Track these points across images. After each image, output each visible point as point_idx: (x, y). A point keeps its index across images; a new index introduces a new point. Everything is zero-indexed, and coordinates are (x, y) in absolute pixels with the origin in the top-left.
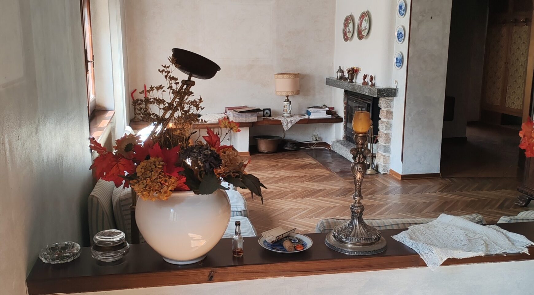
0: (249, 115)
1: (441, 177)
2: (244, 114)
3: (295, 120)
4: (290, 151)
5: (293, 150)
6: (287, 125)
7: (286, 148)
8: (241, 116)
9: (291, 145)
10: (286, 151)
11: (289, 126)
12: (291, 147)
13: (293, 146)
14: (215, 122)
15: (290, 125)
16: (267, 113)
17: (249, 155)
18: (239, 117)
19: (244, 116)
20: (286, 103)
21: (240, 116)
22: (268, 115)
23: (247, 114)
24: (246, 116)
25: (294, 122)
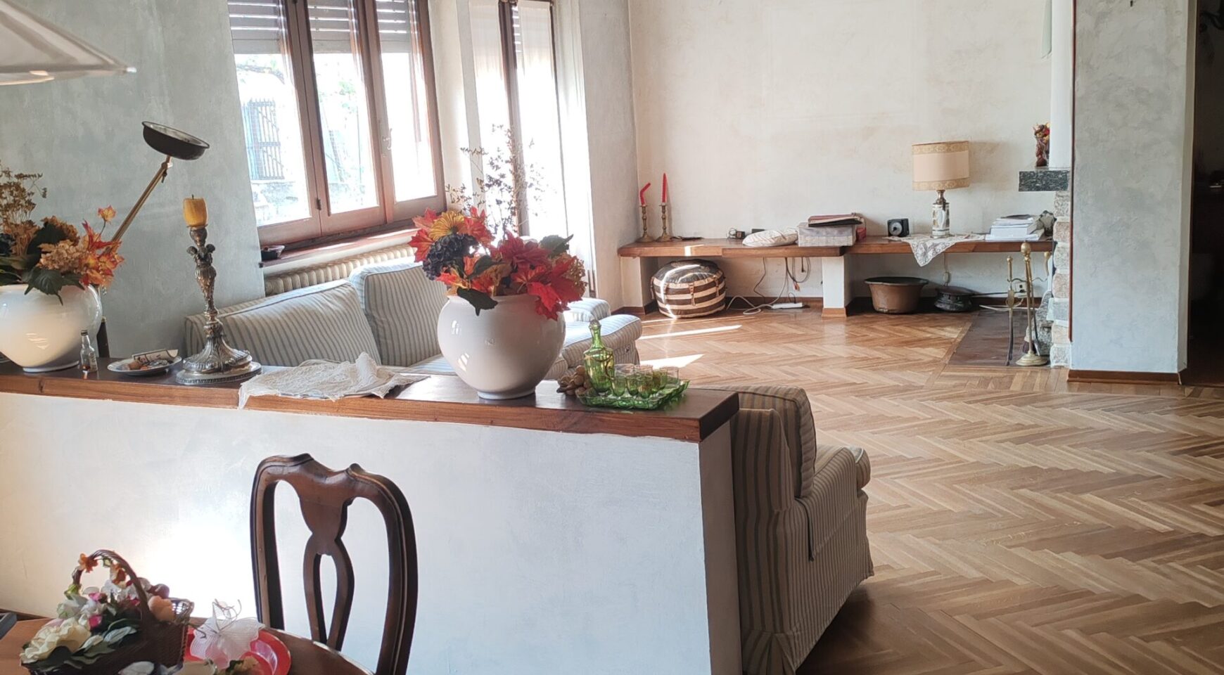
0: (835, 231)
1: (1180, 383)
2: (822, 230)
3: (944, 243)
4: (949, 312)
5: (954, 309)
6: (925, 254)
7: (938, 306)
8: (818, 233)
9: (949, 298)
10: (941, 311)
11: (929, 257)
12: (949, 304)
13: (955, 302)
14: (766, 245)
15: (931, 255)
16: (895, 229)
17: (845, 315)
18: (812, 236)
19: (824, 234)
20: (936, 206)
21: (814, 234)
22: (899, 232)
23: (829, 229)
24: (827, 233)
25: (940, 249)
